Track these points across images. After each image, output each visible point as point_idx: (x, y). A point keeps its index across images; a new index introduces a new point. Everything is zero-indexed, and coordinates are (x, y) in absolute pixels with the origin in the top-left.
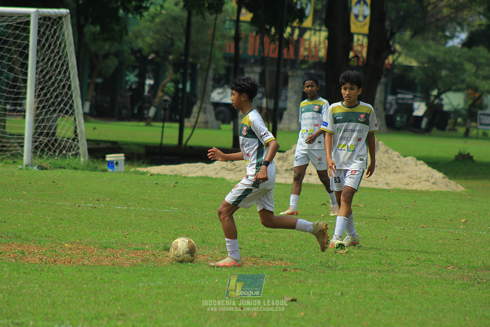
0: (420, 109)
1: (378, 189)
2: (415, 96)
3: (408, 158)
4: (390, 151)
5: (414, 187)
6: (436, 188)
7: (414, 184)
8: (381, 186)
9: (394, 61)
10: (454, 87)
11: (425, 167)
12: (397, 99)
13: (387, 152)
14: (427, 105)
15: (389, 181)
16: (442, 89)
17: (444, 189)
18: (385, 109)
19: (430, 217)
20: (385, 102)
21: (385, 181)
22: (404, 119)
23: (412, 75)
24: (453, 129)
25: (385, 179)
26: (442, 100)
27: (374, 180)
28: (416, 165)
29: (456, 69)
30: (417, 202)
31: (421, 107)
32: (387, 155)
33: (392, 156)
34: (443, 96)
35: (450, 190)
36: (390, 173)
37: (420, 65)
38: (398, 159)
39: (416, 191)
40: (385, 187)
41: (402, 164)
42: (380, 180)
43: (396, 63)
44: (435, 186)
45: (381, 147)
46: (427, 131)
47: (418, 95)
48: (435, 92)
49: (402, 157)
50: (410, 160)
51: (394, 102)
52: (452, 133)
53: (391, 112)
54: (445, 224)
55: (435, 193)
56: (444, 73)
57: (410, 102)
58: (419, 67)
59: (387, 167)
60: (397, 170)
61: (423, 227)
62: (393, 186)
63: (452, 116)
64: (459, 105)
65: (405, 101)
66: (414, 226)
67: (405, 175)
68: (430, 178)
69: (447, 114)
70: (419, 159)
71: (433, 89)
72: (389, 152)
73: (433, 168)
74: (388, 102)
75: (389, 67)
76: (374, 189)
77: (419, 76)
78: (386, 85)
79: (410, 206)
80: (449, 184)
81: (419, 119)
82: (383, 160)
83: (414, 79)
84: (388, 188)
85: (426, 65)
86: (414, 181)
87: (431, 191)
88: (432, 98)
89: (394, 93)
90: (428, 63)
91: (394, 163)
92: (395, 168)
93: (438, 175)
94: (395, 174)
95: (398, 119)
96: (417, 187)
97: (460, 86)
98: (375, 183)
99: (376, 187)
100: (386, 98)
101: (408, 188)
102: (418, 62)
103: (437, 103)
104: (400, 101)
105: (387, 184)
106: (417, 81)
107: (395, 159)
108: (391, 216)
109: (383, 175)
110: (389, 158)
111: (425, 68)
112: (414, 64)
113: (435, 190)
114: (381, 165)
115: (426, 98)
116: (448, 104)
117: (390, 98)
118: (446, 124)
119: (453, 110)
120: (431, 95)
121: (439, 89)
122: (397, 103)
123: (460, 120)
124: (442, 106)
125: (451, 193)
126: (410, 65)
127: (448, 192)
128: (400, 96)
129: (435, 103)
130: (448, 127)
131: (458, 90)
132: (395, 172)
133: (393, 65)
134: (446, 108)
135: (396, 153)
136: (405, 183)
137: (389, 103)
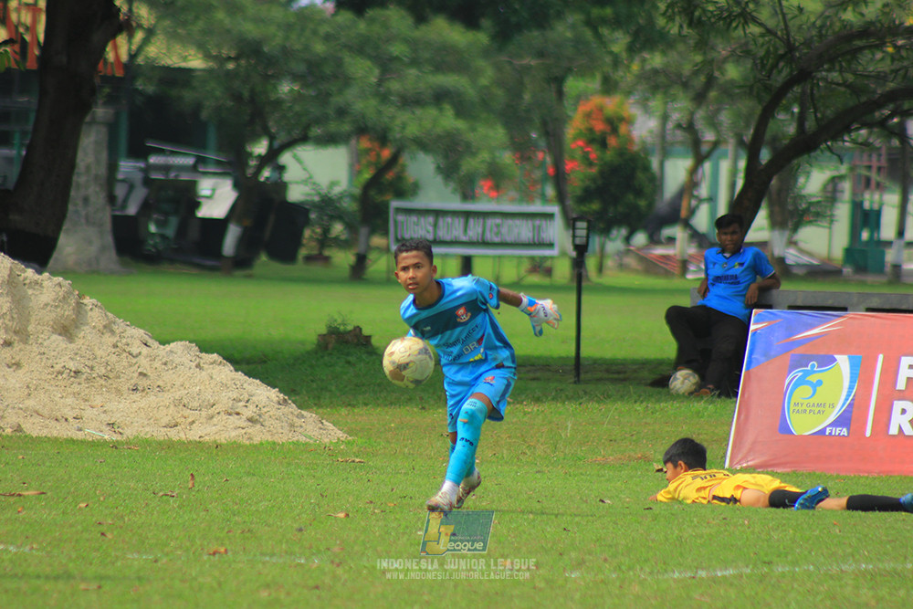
0: (217, 198)
1: (82, 442)
2: (201, 160)
3: (172, 345)
4: (120, 325)
5: (194, 434)
6: (258, 435)
7: (193, 422)
8: (92, 432)
9: (132, 57)
10: (316, 131)
11: (226, 372)
12: (149, 168)
13: (108, 328)
14: (236, 185)
15: (116, 418)
16: (282, 138)
17: (284, 436)
18: (111, 199)
19: (237, 523)
20: (111, 180)
21: (104, 417)
22: (170, 231)
23: (188, 96)
24: (319, 258)
25: (105, 412)
26: (281, 169)
27: (70, 414)
28: (198, 366)
29: (321, 74)
30: (197, 479)
31: (218, 192)
32: (109, 339)
33: (124, 341)
34: (286, 158)
35: (302, 439)
36: (118, 391)
37: (211, 64)
38: (145, 350)
39: (199, 445)
40: (108, 436)
41: (157, 364)
42: (89, 413)
43: (140, 60)
44: (258, 426)
45: (90, 313)
46: (241, 263)
47: (211, 156)
48: (260, 148)
49: (156, 344)
50: (181, 351)
51: (138, 177)
52: (316, 269)
53: (132, 210)
54: (281, 541)
55: (257, 448)
56: (285, 88)
57: (185, 177)
58: (209, 71)
59: (111, 375)
60: (143, 383)
61: (214, 554)
62: (129, 433)
63: (313, 216)
64: (333, 184)
65: (172, 175)
66: (187, 550)
67: (166, 398)
68: (242, 404)
69: (298, 214)
70: (205, 348)
71: (255, 138)
72: (115, 327)
73: (249, 374)
74: (120, 176)
75: (119, 73)
76: (72, 441)
77: (213, 99)
78: (112, 128)
79: (177, 491)
80: (298, 422)
81: (215, 228)
82: (99, 353)
83: (198, 107)
84: (115, 437)
85: (231, 66)
86: (192, 415)
87: (247, 443)
88: (253, 163)
89: (138, 152)
90: (236, 59)
91: (134, 361)
92: (136, 375)
93: (265, 395)
94: (136, 396)
95: (152, 228)
96: (202, 431)
97: (333, 127)
98: (76, 424)
99: (80, 435)
100: (112, 168)
101: (174, 435)
102: (207, 56)
103: (267, 179)
104: (156, 176)
105: (111, 425)
106: (204, 115)
107: (135, 351)
108: (119, 523)
109: (98, 400)
110: (115, 346)
111: (228, 73)
112: (196, 62)
113: (256, 440)
114: (92, 368)
115: (235, 166)
116: (305, 182)
117: (127, 167)
118: (296, 241)
119: (316, 199)
120: (250, 155)
121: (272, 138)
122: (147, 182)
123: (338, 229)
124: (281, 187)
125: (306, 448)
126: (183, 65)
127: (297, 444)
128: (153, 160)
129: (262, 180)
130: (303, 252)
131: (330, 140)
132: (135, 390)
133: (131, 68)
134: (295, 194)
135: (139, 333)
136: (165, 421)
137: (123, 181)
